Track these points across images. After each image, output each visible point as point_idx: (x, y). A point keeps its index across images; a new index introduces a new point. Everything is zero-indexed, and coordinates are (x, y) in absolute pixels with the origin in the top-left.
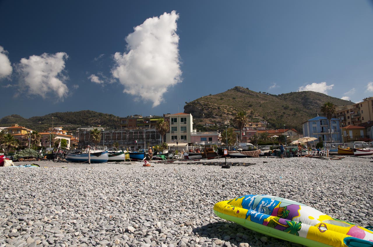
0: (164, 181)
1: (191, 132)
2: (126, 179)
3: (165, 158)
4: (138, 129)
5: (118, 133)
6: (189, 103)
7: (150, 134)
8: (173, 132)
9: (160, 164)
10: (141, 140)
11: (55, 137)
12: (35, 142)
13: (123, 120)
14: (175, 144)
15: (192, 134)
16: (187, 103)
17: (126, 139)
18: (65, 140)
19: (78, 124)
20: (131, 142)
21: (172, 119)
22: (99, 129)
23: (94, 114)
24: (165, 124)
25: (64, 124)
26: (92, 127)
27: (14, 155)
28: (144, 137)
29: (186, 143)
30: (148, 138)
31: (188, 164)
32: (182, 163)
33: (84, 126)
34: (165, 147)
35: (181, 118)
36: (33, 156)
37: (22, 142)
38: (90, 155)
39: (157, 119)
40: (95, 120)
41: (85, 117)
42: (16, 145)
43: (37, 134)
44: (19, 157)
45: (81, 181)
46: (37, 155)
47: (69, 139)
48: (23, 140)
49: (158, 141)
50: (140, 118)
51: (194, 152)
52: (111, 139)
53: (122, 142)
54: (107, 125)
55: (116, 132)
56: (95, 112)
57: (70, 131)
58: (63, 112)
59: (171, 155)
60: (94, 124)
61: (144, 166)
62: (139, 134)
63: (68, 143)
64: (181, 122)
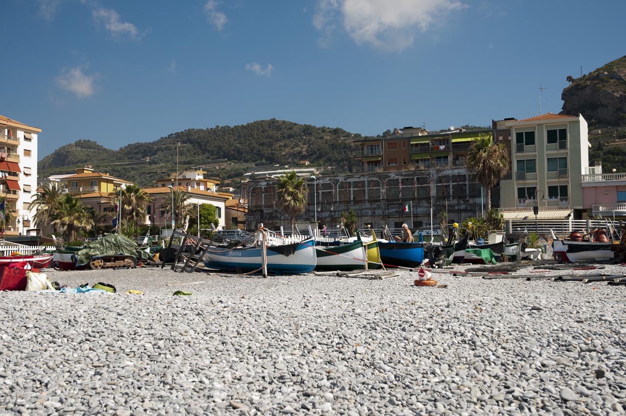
1: (583, 173)
3: (493, 260)
4: (413, 169)
5: (356, 184)
6: (580, 79)
7: (451, 184)
8: (521, 177)
9: (469, 279)
10: (425, 204)
11: (185, 200)
12: (134, 214)
13: (372, 143)
14: (530, 215)
15: (587, 179)
16: (573, 81)
17: (379, 201)
18: (211, 205)
19: (246, 161)
20: (394, 210)
21: (519, 136)
22: (306, 171)
23: (291, 128)
24: (495, 151)
25: (210, 160)
26: (286, 166)
27: (80, 253)
28: (433, 192)
29: (567, 208)
30: (443, 195)
31: (560, 279)
32: (540, 278)
33: (262, 164)
34: (496, 224)
35: (548, 131)
36: (126, 254)
37: (103, 213)
39: (471, 137)
40: (293, 148)
41: (264, 141)
42: (88, 222)
43: (137, 191)
44: (92, 256)
46: (134, 251)
47: (221, 205)
48: (105, 209)
49: (475, 205)
50: (420, 135)
51: (588, 241)
52: (336, 202)
53: (367, 209)
54: (326, 161)
55: (349, 180)
56: (291, 123)
57: (227, 182)
58: (205, 129)
59: (512, 250)
60: (290, 160)
62: (416, 185)
63: (220, 216)
64: (549, 142)
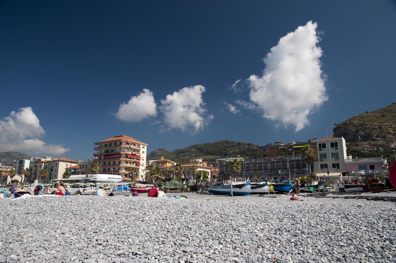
0: (325, 218)
1: (345, 159)
2: (279, 215)
3: (315, 191)
4: (280, 158)
5: (259, 163)
6: (339, 125)
7: (295, 163)
8: (321, 160)
9: (310, 198)
10: (285, 170)
11: (196, 169)
12: (179, 174)
13: (264, 148)
14: (326, 174)
15: (347, 161)
16: (337, 125)
17: (268, 169)
18: (206, 171)
19: (217, 155)
20: (274, 173)
21: (320, 145)
22: (239, 159)
23: (233, 143)
24: (312, 151)
25: (204, 155)
26: (231, 157)
27: (162, 187)
28: (288, 166)
29: (340, 172)
30: (292, 167)
31: (346, 198)
32: (338, 197)
33: (223, 156)
34: (314, 178)
35: (331, 143)
36: (178, 188)
37: (168, 174)
38: (232, 187)
39: (301, 146)
40: (234, 150)
41: (223, 148)
42: (163, 176)
43: (180, 166)
44: (166, 188)
45: (231, 214)
46: (181, 187)
47: (209, 171)
48: (168, 172)
49: (304, 171)
50: (282, 145)
51: (352, 184)
52: (251, 170)
53: (263, 172)
54: (246, 155)
55: (256, 162)
56: (233, 142)
57: (210, 163)
58: (202, 144)
59: (321, 187)
60: (233, 155)
61: (292, 199)
62: (281, 164)
63: (209, 175)
64: (331, 147)
